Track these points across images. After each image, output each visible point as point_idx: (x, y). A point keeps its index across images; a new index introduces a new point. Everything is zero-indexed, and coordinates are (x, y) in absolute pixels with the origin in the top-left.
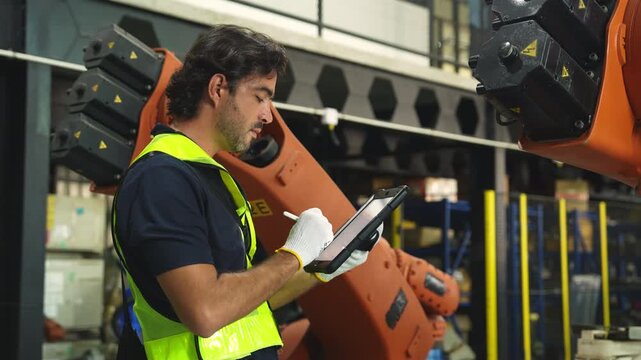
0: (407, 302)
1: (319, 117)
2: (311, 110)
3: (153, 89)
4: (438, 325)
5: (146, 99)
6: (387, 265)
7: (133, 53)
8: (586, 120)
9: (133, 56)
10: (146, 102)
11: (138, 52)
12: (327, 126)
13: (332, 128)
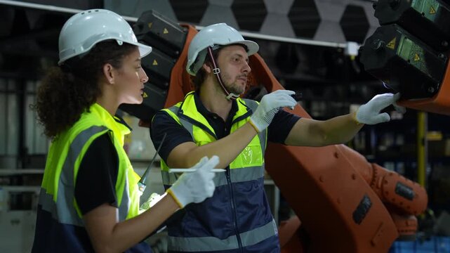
0: (371, 204)
1: (343, 49)
2: (334, 45)
3: (180, 54)
4: (409, 223)
5: (175, 61)
6: (354, 177)
7: (166, 30)
8: (435, 87)
9: (166, 31)
10: (175, 63)
11: (169, 28)
12: (349, 57)
13: (353, 58)
